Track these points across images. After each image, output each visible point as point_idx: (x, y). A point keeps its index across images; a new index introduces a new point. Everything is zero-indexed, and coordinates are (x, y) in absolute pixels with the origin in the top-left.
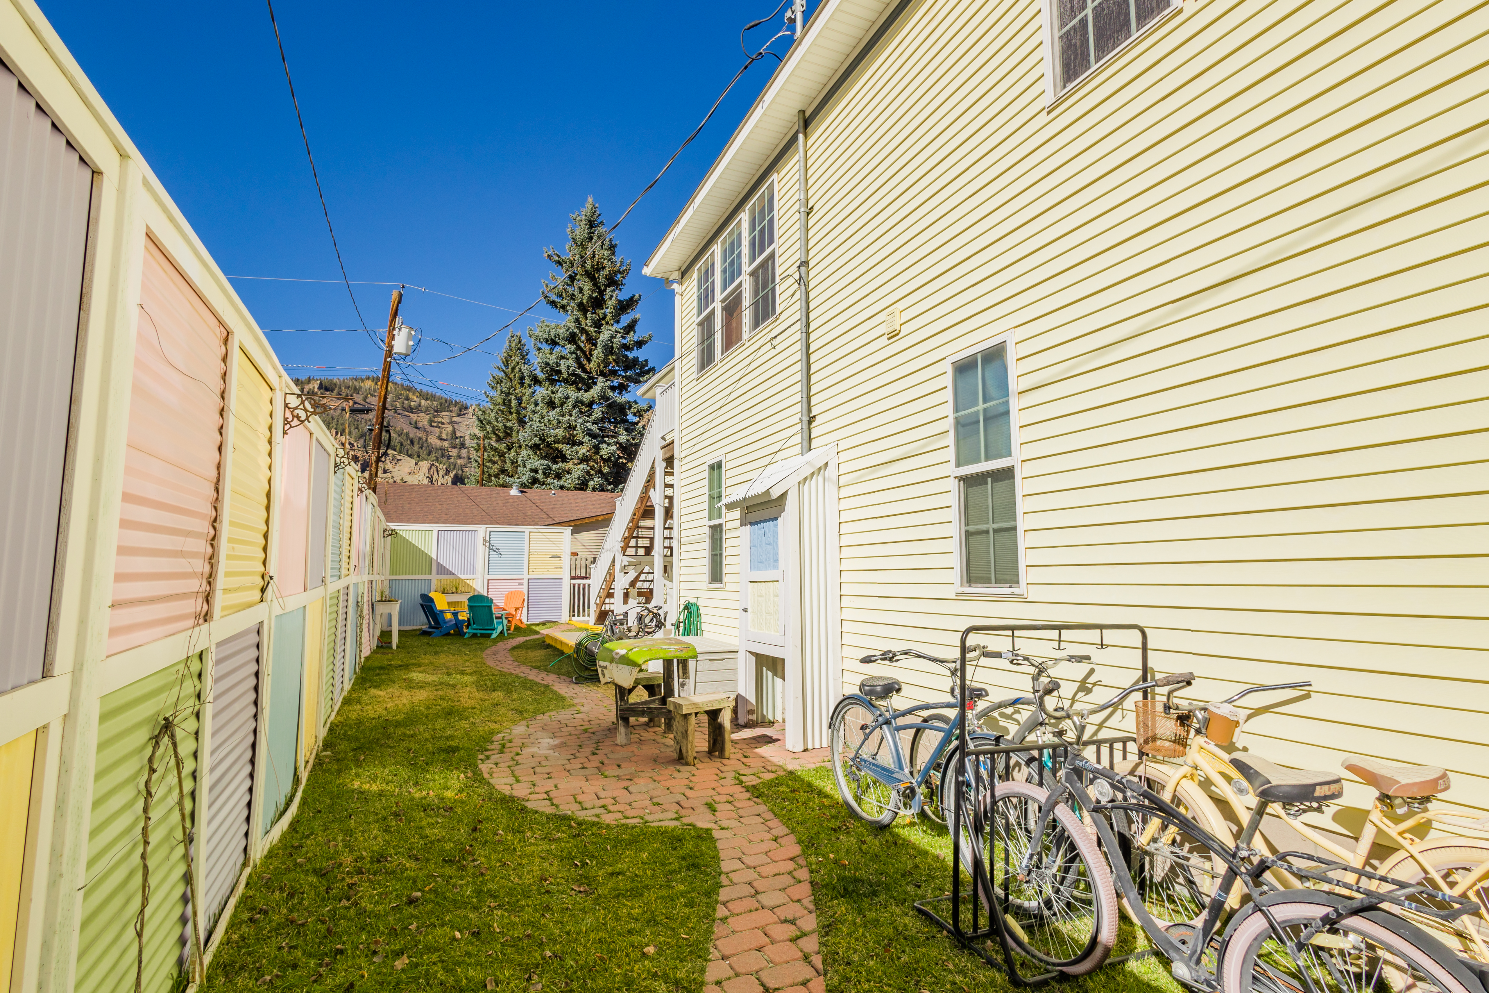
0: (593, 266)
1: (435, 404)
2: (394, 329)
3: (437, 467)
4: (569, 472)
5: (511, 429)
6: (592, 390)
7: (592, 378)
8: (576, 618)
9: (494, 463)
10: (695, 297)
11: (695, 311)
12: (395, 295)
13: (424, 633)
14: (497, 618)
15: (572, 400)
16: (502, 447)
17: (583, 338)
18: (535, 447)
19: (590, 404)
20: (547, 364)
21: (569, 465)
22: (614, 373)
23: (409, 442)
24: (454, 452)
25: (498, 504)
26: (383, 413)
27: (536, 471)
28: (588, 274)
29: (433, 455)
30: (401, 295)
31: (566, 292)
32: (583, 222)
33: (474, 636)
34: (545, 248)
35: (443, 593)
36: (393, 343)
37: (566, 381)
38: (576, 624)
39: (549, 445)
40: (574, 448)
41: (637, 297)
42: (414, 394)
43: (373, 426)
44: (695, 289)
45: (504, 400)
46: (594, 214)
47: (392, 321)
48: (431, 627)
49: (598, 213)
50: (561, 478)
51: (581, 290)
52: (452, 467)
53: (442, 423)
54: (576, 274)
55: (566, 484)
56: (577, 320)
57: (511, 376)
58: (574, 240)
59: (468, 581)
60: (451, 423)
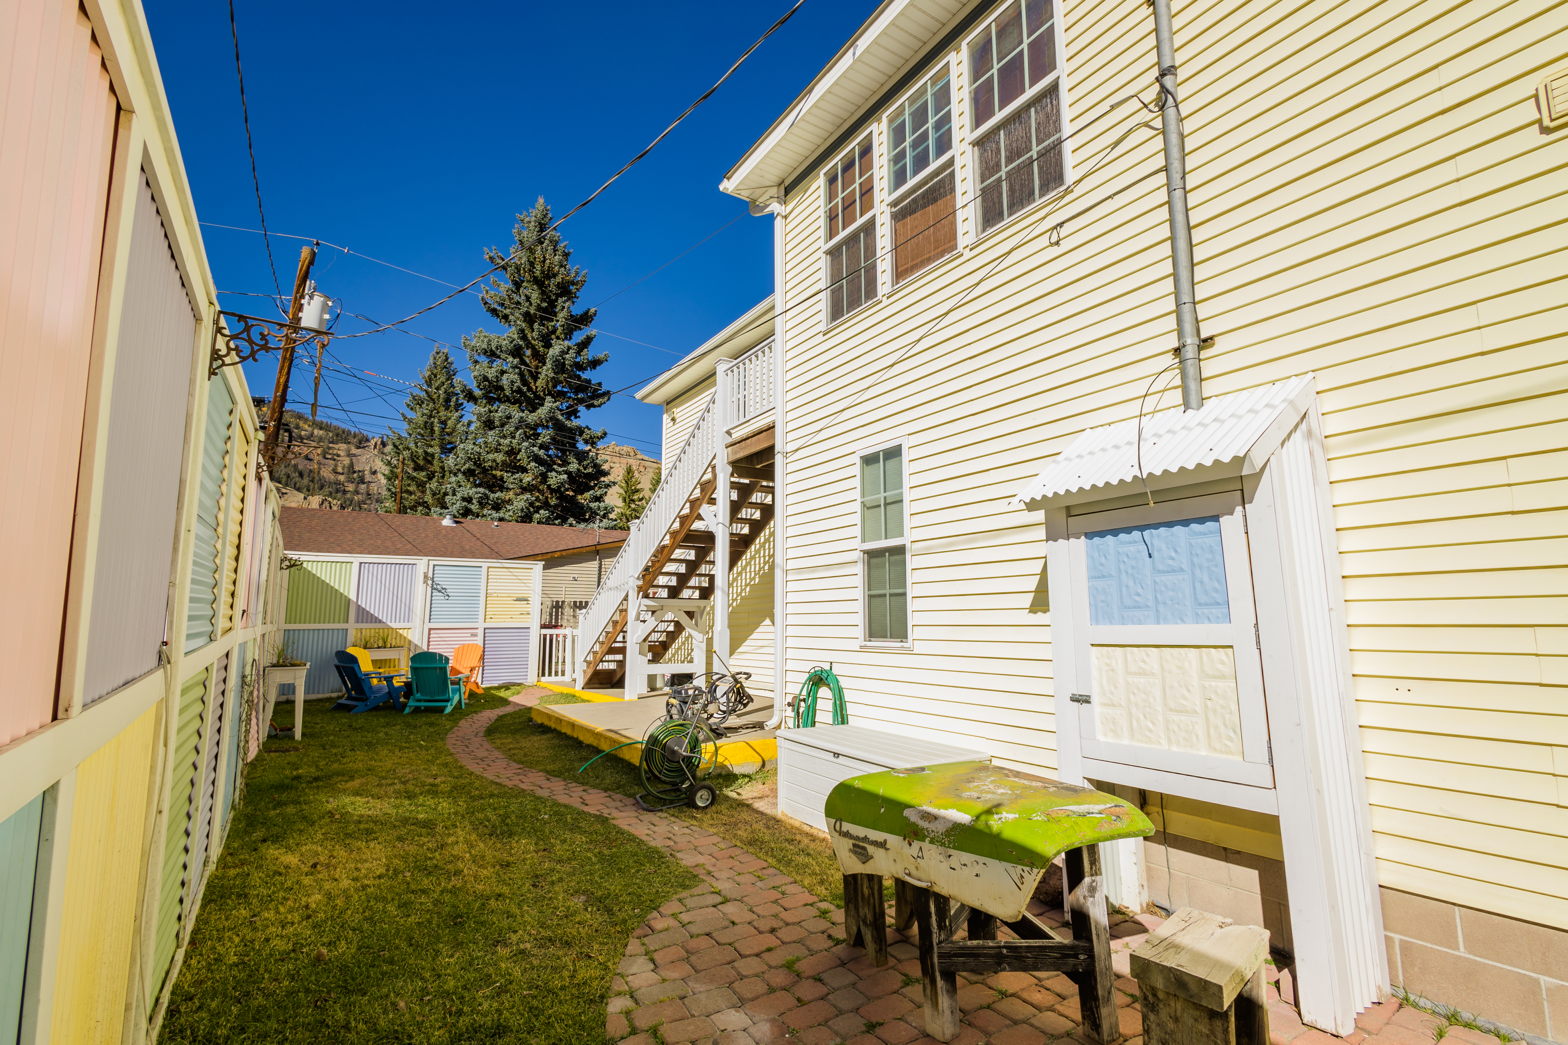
0: (542, 272)
1: (331, 434)
2: (302, 297)
3: (330, 503)
4: (509, 501)
5: (433, 455)
6: (539, 411)
7: (537, 397)
8: (546, 679)
9: (411, 493)
10: (821, 212)
11: (822, 233)
12: (305, 252)
13: (340, 708)
14: (452, 684)
15: (514, 421)
16: (422, 475)
17: (528, 352)
18: (469, 473)
19: (535, 427)
20: (486, 379)
21: (511, 495)
22: (561, 394)
23: (297, 474)
24: (351, 487)
25: (427, 536)
26: (282, 405)
27: (469, 500)
28: (536, 281)
29: (327, 490)
30: (313, 254)
31: (510, 299)
32: (533, 223)
33: (417, 710)
34: (485, 249)
35: (365, 648)
36: (300, 315)
37: (508, 400)
38: (550, 687)
39: (485, 471)
40: (517, 476)
41: (593, 310)
42: (305, 423)
43: (266, 422)
44: (822, 201)
45: (426, 423)
46: (545, 216)
47: (299, 286)
48: (350, 698)
49: (550, 215)
50: (500, 509)
51: (528, 298)
52: (348, 503)
53: (338, 456)
54: (523, 281)
55: (507, 517)
56: (522, 331)
57: (435, 396)
58: (521, 242)
59: (401, 631)
60: (349, 455)
